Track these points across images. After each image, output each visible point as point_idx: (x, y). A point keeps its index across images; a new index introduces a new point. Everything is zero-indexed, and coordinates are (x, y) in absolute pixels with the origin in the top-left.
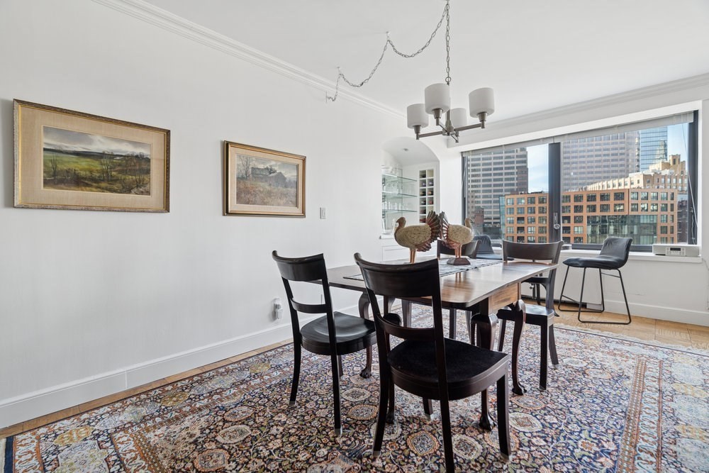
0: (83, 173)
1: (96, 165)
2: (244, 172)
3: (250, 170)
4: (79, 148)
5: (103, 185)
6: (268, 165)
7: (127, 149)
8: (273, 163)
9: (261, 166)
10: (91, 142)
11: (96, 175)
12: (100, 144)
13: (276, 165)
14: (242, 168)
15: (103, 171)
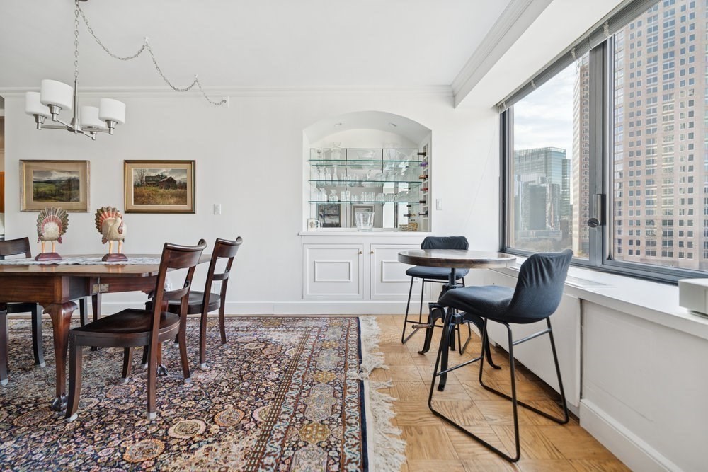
0: (48, 192)
1: (52, 187)
2: (139, 181)
3: (144, 178)
4: (46, 179)
5: (57, 198)
6: (159, 173)
7: (66, 176)
8: (165, 171)
9: (154, 175)
10: (51, 174)
11: (54, 192)
12: (56, 176)
13: (167, 172)
14: (138, 177)
15: (56, 190)
